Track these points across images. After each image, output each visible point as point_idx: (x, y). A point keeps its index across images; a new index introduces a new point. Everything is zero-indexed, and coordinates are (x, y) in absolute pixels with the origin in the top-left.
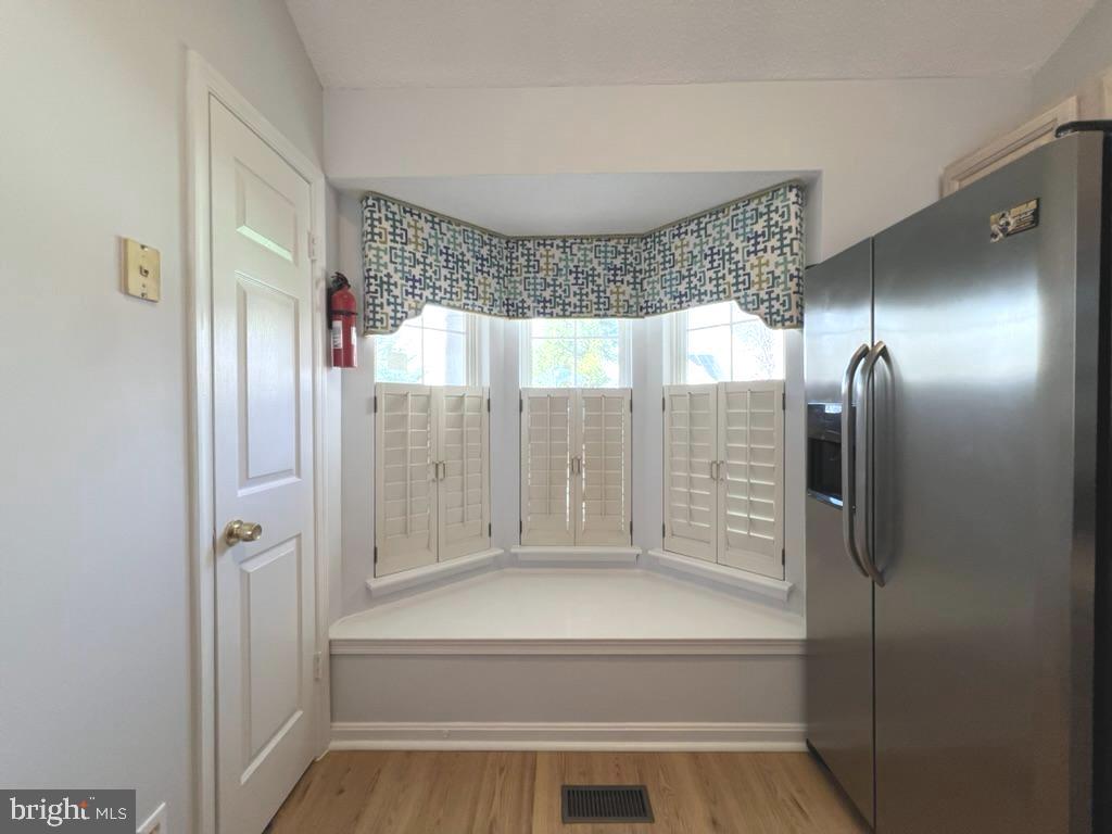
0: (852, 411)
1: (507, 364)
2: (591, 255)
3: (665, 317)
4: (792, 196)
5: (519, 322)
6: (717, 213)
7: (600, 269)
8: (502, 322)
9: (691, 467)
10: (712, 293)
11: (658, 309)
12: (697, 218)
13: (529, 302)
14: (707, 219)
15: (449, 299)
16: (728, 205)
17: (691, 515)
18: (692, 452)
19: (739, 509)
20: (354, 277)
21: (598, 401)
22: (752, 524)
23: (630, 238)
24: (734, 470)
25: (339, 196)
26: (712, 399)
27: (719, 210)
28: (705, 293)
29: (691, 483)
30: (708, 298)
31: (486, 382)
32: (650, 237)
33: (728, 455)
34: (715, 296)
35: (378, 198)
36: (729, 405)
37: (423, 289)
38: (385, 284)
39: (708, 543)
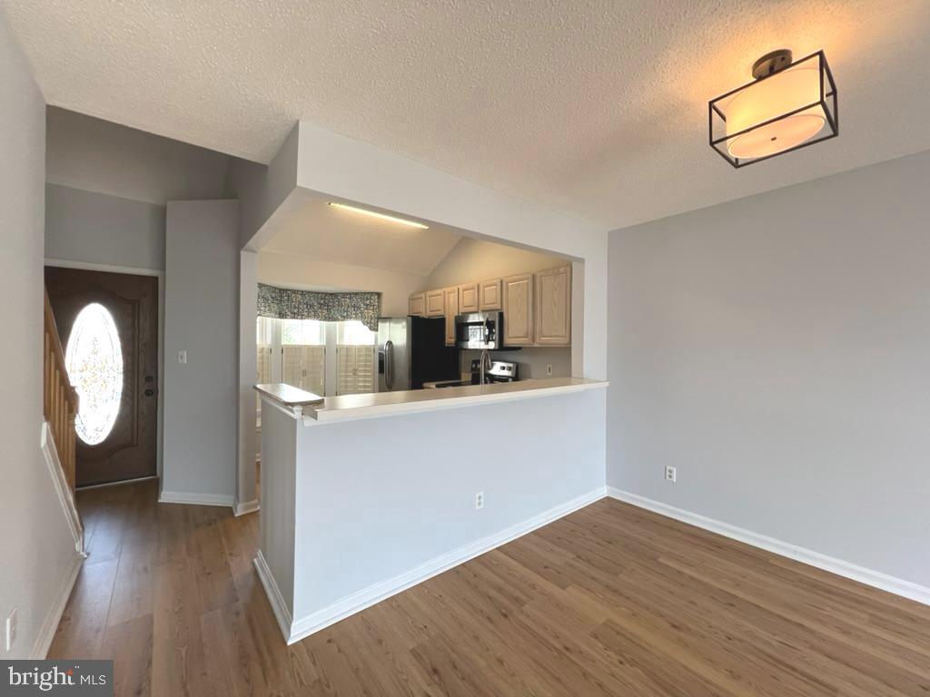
1: (277, 335)
2: (312, 298)
3: (337, 323)
4: (375, 297)
7: (315, 304)
9: (346, 371)
10: (354, 318)
11: (336, 320)
12: (351, 294)
13: (288, 313)
14: (353, 295)
16: (360, 293)
18: (347, 367)
19: (362, 383)
21: (311, 349)
23: (326, 294)
24: (361, 371)
26: (354, 350)
28: (352, 317)
29: (346, 376)
32: (334, 295)
33: (358, 367)
36: (359, 351)
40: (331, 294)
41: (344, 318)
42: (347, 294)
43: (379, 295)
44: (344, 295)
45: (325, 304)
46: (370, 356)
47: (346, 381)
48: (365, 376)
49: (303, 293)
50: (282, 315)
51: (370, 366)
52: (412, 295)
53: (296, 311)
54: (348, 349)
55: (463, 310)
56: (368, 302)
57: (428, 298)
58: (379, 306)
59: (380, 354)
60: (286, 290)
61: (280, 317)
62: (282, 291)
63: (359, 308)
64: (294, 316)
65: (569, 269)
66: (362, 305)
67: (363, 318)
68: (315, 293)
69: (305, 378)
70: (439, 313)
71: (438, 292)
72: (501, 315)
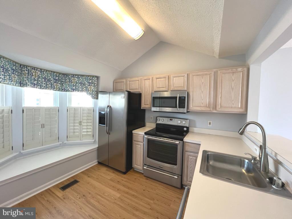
0: (107, 113)
6: (82, 76)
9: (74, 123)
10: (81, 90)
12: (78, 75)
14: (80, 76)
16: (85, 75)
17: (74, 132)
18: (74, 120)
19: (85, 130)
22: (87, 132)
24: (84, 123)
26: (79, 110)
28: (79, 90)
29: (74, 126)
30: (80, 91)
33: (83, 120)
34: (81, 91)
36: (83, 111)
39: (78, 137)
40: (64, 74)
41: (73, 90)
42: (76, 75)
43: (98, 78)
44: (73, 75)
45: (59, 80)
46: (91, 113)
47: (74, 129)
48: (87, 125)
50: (22, 84)
51: (91, 119)
52: (115, 80)
54: (75, 109)
55: (156, 89)
56: (90, 81)
57: (128, 82)
58: (98, 84)
59: (100, 113)
62: (22, 66)
63: (84, 84)
64: (34, 85)
65: (245, 69)
66: (86, 83)
67: (87, 90)
69: (44, 129)
70: (137, 90)
71: (137, 79)
72: (188, 94)
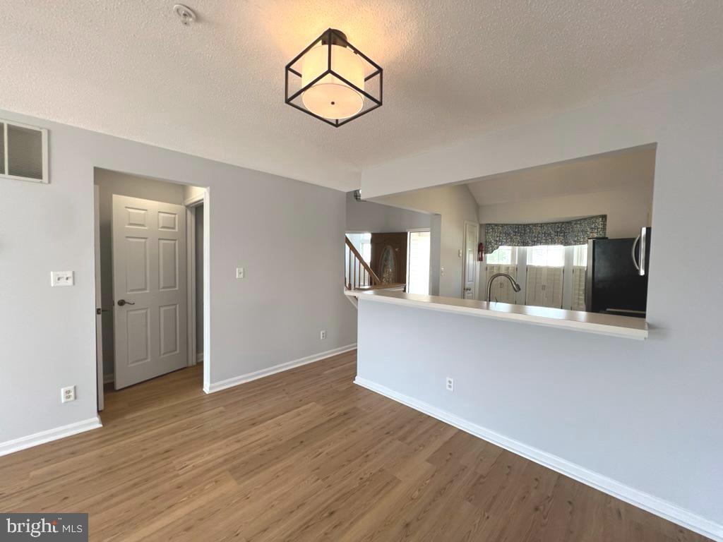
1: (523, 258)
2: (550, 228)
4: (601, 219)
5: (526, 247)
7: (552, 232)
8: (522, 247)
13: (530, 242)
15: (506, 243)
20: (483, 242)
23: (563, 223)
25: (481, 226)
27: (585, 219)
31: (516, 263)
32: (569, 223)
35: (489, 224)
37: (500, 242)
38: (490, 243)
49: (542, 225)
53: (535, 240)
60: (528, 225)
61: (523, 245)
62: (525, 226)
68: (552, 223)
